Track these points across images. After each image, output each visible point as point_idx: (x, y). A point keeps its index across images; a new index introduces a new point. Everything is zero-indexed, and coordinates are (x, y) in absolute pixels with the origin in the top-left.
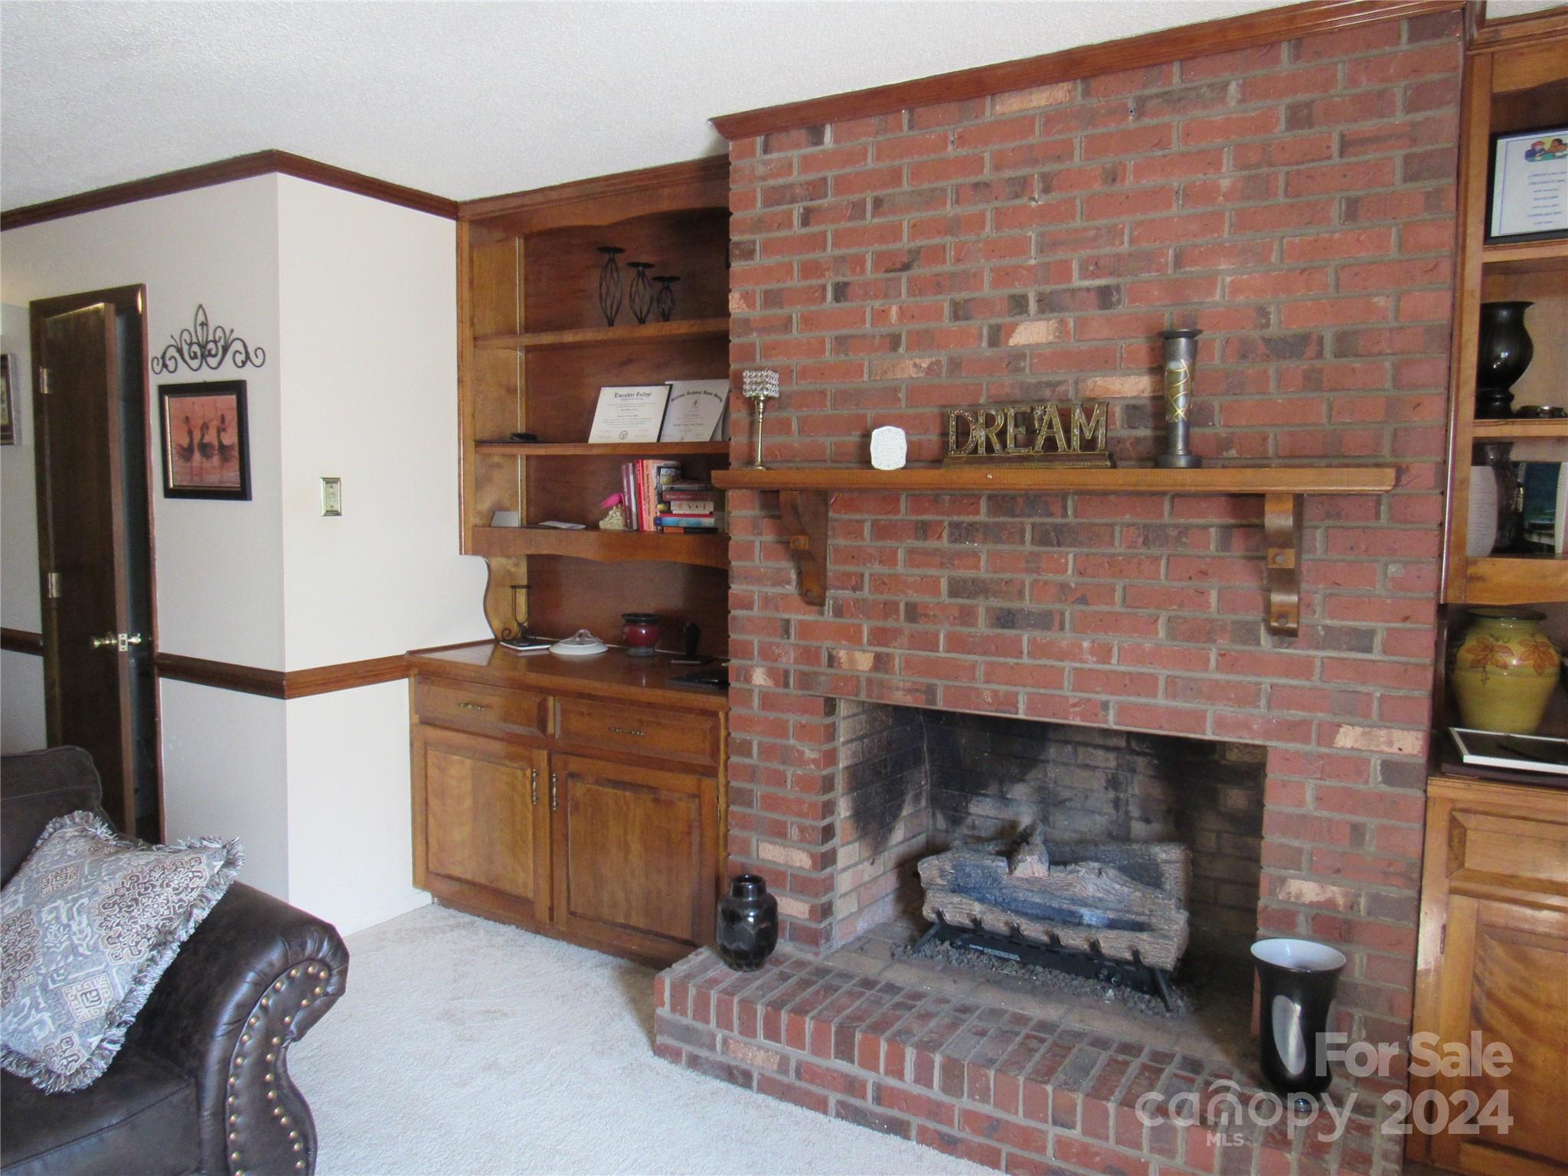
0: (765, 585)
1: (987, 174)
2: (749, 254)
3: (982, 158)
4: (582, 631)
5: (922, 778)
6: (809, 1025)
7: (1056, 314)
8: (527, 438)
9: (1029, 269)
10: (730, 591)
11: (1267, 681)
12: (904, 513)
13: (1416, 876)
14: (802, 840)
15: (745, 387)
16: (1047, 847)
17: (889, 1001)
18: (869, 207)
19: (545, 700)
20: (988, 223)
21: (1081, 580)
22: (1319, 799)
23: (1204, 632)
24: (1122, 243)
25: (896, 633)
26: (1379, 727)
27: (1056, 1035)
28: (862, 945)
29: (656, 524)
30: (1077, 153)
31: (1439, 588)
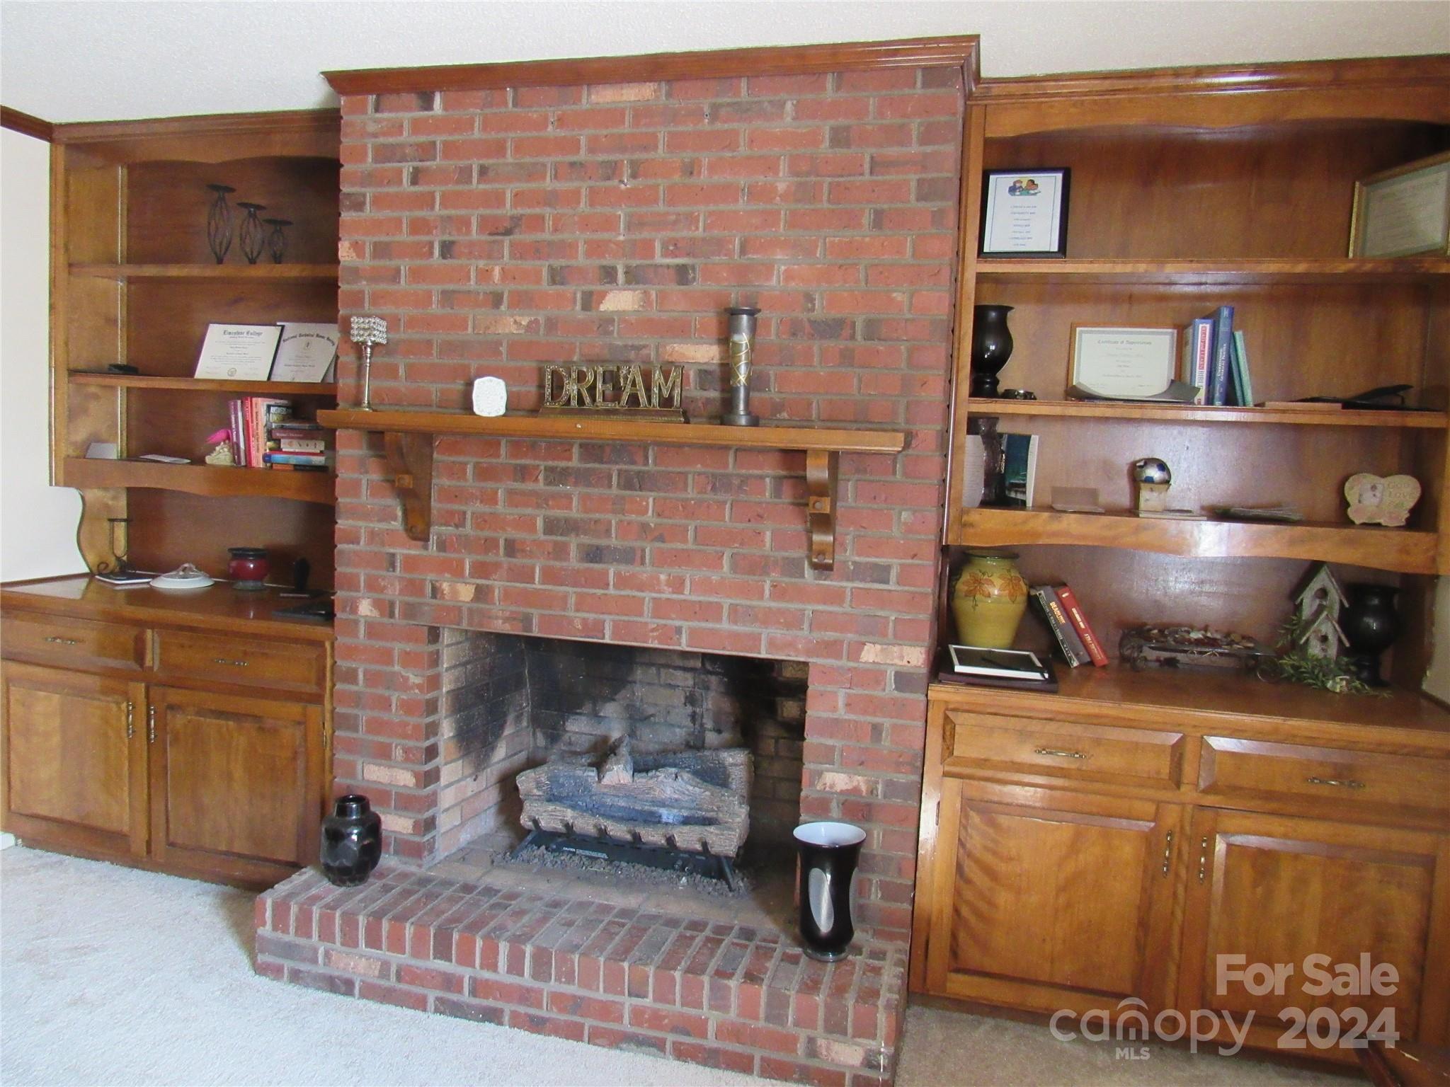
0: (372, 521)
1: (583, 156)
2: (359, 206)
3: (579, 141)
4: (186, 565)
5: (524, 700)
6: (409, 930)
7: (641, 286)
8: (127, 370)
9: (617, 244)
10: (337, 526)
11: (809, 608)
12: (504, 456)
13: (919, 764)
14: (407, 760)
15: (352, 332)
16: (633, 758)
17: (486, 904)
18: (475, 175)
19: (143, 633)
20: (583, 200)
21: (659, 520)
22: (848, 705)
23: (758, 567)
24: (697, 228)
25: (497, 566)
26: (893, 645)
27: (635, 919)
28: (464, 855)
29: (265, 461)
30: (661, 147)
31: (941, 530)
